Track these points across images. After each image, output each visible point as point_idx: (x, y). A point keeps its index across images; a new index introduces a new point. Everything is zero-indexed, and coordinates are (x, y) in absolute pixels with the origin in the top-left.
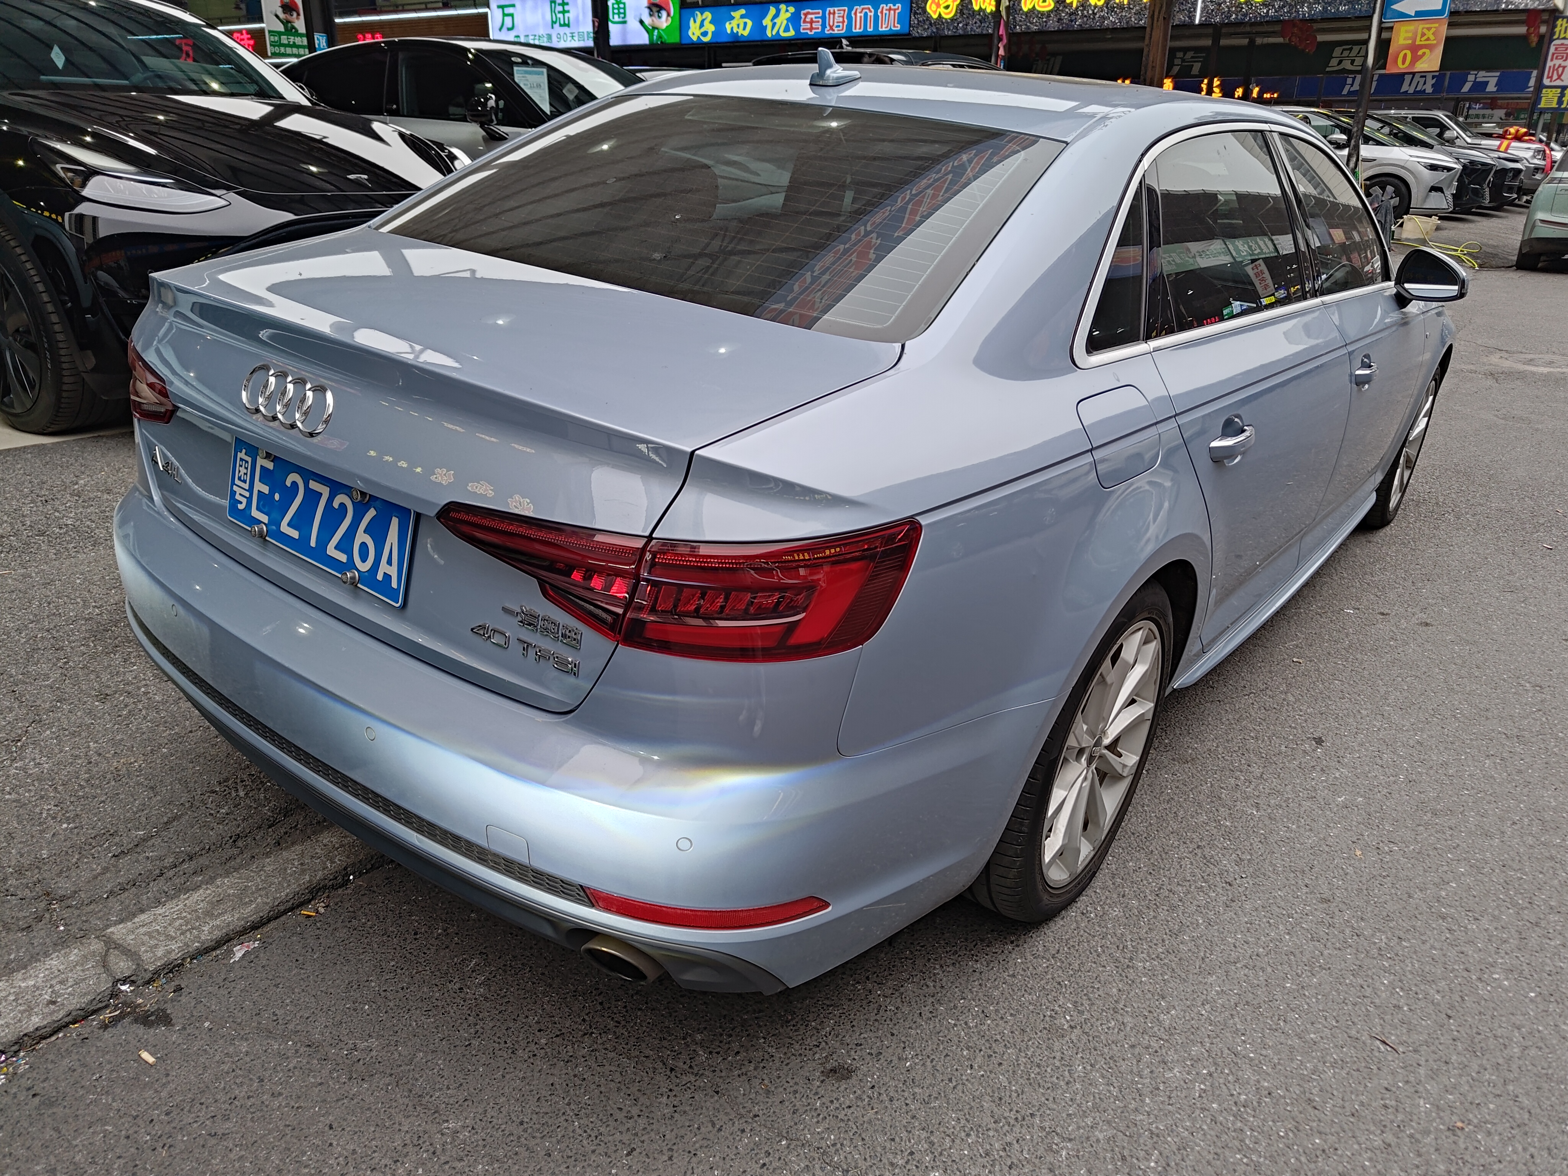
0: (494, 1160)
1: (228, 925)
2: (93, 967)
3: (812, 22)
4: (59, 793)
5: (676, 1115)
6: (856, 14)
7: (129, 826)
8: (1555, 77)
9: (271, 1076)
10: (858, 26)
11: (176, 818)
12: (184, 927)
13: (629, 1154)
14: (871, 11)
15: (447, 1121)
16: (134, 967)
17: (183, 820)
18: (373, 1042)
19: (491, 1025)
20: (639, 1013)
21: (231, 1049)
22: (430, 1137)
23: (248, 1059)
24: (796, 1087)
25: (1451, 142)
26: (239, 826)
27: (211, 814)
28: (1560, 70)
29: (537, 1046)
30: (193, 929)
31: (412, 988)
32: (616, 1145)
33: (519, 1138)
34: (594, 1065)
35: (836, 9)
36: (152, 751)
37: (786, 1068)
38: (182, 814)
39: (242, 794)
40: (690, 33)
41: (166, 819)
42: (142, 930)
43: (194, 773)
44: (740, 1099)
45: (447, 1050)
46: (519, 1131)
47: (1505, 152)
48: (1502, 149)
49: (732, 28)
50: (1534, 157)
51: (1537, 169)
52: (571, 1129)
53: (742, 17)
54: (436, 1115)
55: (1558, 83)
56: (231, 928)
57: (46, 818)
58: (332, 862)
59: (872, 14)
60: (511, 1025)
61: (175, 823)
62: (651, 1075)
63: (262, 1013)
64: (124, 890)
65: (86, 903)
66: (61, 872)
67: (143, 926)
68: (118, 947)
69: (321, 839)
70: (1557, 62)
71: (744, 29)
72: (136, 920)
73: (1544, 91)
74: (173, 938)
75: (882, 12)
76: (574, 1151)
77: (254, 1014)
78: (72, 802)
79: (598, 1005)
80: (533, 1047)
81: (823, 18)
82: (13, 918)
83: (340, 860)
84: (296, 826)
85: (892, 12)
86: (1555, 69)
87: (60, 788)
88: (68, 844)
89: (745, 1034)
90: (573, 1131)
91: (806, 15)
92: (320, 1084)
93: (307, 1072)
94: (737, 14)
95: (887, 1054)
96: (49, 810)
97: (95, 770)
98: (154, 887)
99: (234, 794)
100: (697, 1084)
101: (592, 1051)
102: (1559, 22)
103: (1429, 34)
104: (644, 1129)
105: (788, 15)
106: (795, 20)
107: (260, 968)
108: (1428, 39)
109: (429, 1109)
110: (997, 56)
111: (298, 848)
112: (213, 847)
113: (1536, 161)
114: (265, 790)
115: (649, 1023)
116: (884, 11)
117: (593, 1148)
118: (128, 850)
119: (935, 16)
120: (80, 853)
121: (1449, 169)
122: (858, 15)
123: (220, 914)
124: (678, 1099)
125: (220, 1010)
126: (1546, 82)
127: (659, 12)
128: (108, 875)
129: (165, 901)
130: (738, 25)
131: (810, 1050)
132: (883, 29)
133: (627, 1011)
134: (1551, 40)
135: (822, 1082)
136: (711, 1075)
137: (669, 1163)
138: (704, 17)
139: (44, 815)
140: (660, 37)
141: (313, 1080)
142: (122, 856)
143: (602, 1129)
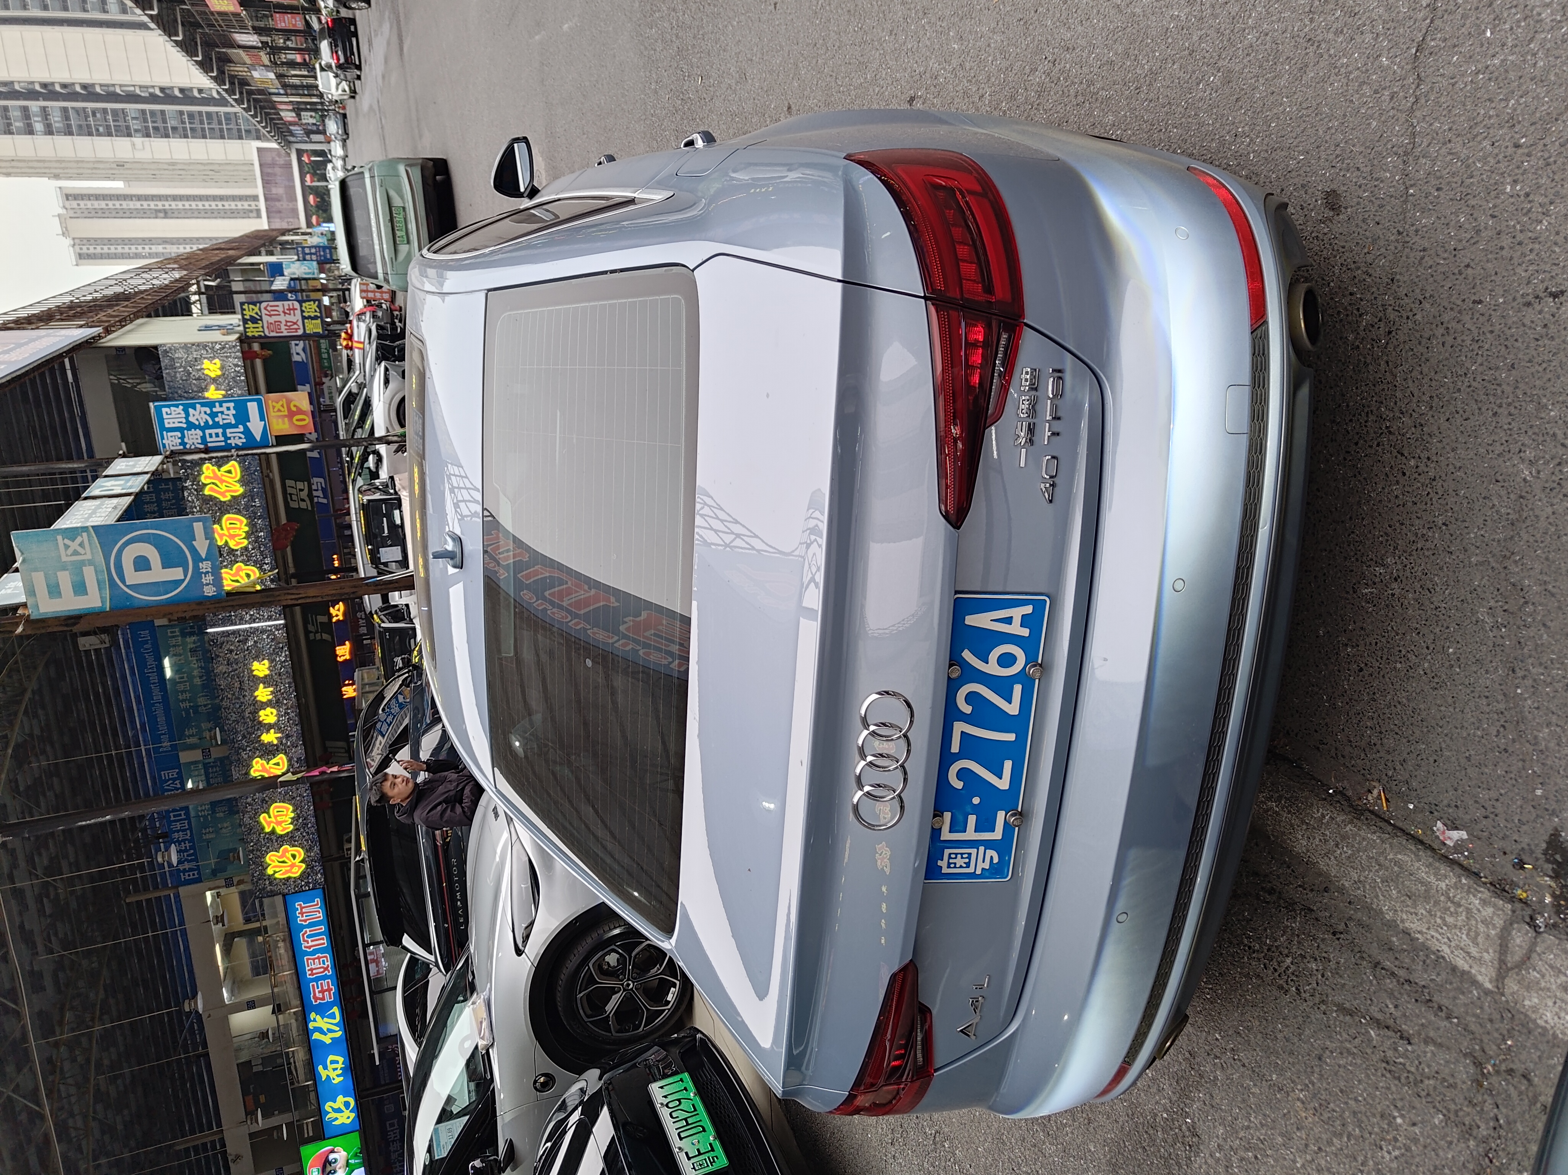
0: (1541, 407)
1: (1429, 866)
2: (1535, 970)
3: (322, 991)
4: (1366, 1157)
5: (1427, 295)
6: (310, 947)
7: (1369, 1051)
8: (295, 326)
9: (1559, 681)
10: (322, 941)
11: (1341, 1009)
12: (1452, 909)
13: (1480, 302)
14: (306, 932)
15: (1525, 479)
16: (1516, 926)
17: (1338, 999)
18: (1482, 613)
19: (1417, 522)
20: (1351, 404)
21: (1552, 745)
22: (1547, 481)
23: (1554, 719)
24: (1361, 224)
25: (361, 386)
26: (1323, 940)
27: (1323, 976)
28: (289, 324)
29: (1419, 464)
30: (1449, 898)
31: (1415, 625)
32: (1477, 319)
33: (1509, 404)
34: (1415, 400)
35: (307, 968)
36: (1280, 1090)
37: (1347, 245)
38: (1335, 1005)
39: (1289, 960)
40: (348, 1121)
41: (1348, 1018)
42: (1474, 951)
43: (1287, 1026)
44: (1391, 258)
45: (1458, 540)
46: (1503, 411)
47: (363, 343)
48: (361, 346)
49: (338, 1076)
50: (364, 321)
51: (374, 316)
52: (1480, 369)
53: (325, 1068)
54: (1523, 494)
55: (300, 323)
56: (1431, 860)
57: (1400, 1148)
58: (1323, 816)
59: (308, 930)
60: (1410, 504)
61: (1347, 1005)
62: (1401, 346)
63: (1503, 747)
64: (1440, 1008)
65: (1471, 1036)
66: (1450, 1086)
67: (1468, 953)
68: (1502, 962)
69: (1304, 849)
70: (283, 328)
71: (337, 1062)
72: (1466, 968)
73: (308, 332)
74: (1468, 911)
75: (305, 921)
76: (1500, 347)
77: (1507, 755)
78: (1370, 1134)
79: (1359, 445)
80: (1422, 467)
81: (317, 980)
82: (1521, 1100)
83: (1318, 811)
84: (1300, 886)
85: (304, 910)
86: (289, 328)
87: (1360, 1159)
88: (1416, 1102)
89: (1332, 303)
90: (1481, 365)
91: (316, 999)
92: (1544, 625)
93: (1539, 650)
94: (323, 1073)
95: (1299, 181)
96: (1389, 1153)
97: (1324, 1136)
98: (1421, 977)
99: (1293, 968)
100: (1392, 302)
101: (1402, 413)
102: (250, 334)
103: (278, 406)
104: (1452, 309)
105: (318, 1018)
106: (322, 1010)
107: (1460, 792)
108: (282, 406)
109: (1521, 504)
110: (339, 772)
111: (1322, 865)
112: (1356, 949)
113: (368, 319)
114: (1276, 941)
115: (1357, 388)
116: (305, 918)
117: (1489, 336)
118: (1396, 1033)
119: (304, 866)
120: (1422, 1081)
121: (386, 369)
122: (311, 944)
123: (1421, 883)
124: (1413, 306)
125: (1518, 794)
126: (300, 332)
127: (330, 1163)
128: (1432, 1034)
129: (1434, 953)
130: (335, 1069)
131: (1323, 240)
132: (320, 915)
133: (1354, 416)
134: (266, 337)
135: (1346, 208)
136: (1380, 298)
137: (1472, 264)
138: (330, 1110)
139: (1397, 1153)
140: (356, 1155)
141: (1545, 636)
142: (1405, 1035)
143: (1468, 342)
